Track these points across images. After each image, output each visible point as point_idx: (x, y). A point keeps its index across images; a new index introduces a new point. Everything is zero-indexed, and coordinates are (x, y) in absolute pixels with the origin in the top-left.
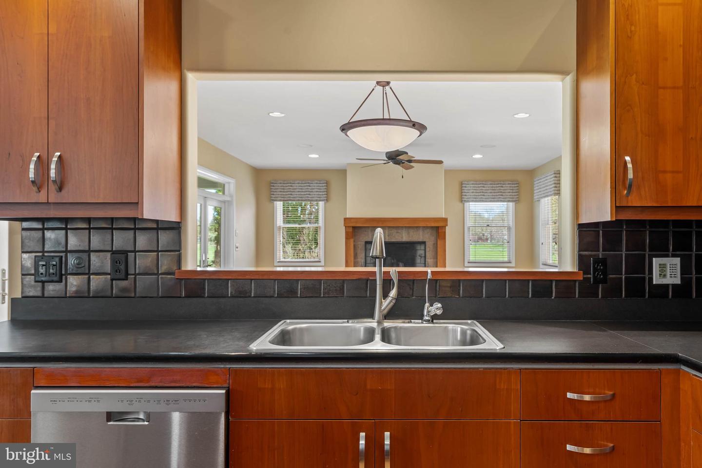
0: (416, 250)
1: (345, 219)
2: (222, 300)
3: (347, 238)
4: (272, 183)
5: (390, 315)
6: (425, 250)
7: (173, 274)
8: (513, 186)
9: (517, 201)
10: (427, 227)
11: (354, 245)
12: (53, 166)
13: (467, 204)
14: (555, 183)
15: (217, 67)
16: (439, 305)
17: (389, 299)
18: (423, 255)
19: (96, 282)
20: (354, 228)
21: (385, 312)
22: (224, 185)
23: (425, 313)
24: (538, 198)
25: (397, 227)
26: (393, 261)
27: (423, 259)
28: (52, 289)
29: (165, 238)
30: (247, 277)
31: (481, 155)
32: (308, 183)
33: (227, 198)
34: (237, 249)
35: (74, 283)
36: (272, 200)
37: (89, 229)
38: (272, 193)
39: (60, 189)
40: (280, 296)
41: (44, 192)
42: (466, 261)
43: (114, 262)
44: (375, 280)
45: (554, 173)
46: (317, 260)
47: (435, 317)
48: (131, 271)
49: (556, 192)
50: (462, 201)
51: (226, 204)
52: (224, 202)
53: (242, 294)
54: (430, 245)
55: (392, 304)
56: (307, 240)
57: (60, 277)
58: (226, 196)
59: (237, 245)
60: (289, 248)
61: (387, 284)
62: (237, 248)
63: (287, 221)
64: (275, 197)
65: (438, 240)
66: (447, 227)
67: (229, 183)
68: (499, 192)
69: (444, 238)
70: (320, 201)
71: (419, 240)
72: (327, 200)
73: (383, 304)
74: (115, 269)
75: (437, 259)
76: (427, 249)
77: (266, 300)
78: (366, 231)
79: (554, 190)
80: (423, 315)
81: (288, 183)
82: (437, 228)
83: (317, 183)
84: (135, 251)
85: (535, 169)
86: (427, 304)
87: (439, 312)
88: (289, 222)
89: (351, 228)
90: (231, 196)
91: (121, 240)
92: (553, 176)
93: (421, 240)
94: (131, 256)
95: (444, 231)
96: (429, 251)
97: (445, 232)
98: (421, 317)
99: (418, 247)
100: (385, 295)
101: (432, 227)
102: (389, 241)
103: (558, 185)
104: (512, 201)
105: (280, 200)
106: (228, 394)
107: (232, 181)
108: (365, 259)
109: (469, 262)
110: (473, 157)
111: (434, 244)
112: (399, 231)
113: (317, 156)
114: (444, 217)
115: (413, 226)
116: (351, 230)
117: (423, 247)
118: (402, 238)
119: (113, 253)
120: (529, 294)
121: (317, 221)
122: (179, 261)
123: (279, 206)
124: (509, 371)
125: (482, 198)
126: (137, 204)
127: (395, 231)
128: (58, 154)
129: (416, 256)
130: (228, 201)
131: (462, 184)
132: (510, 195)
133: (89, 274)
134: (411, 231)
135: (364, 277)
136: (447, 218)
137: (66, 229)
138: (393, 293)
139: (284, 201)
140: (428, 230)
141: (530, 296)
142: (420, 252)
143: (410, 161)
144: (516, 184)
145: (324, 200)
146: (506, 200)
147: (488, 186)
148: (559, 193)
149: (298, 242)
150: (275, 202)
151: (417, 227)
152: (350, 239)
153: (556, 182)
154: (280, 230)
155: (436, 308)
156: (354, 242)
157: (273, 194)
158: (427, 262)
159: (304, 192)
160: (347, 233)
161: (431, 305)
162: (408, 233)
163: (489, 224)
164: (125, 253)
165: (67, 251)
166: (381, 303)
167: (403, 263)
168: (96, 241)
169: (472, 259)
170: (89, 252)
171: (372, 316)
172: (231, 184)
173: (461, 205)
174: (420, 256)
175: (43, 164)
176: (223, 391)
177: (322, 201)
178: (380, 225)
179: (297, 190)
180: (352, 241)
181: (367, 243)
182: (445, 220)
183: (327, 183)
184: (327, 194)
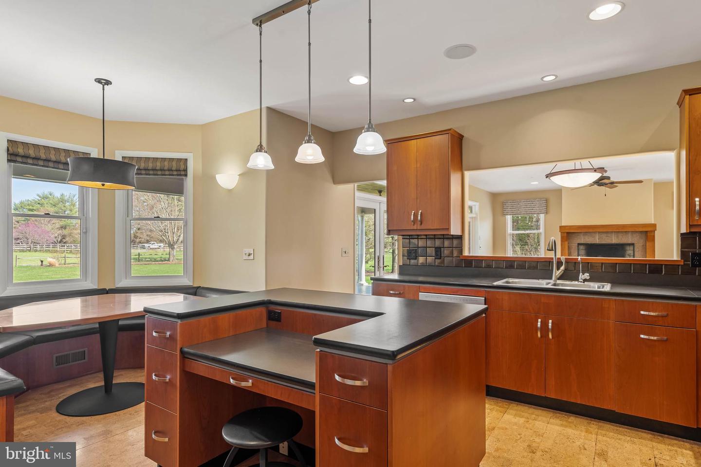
0: (625, 250)
1: (561, 227)
2: (480, 269)
3: (562, 242)
4: (504, 203)
5: (561, 278)
6: (634, 250)
7: (460, 257)
10: (637, 232)
11: (568, 246)
12: (419, 216)
15: (478, 168)
16: (588, 274)
17: (560, 271)
18: (632, 254)
19: (430, 259)
20: (567, 233)
21: (558, 277)
22: (472, 207)
23: (580, 278)
25: (607, 232)
28: (413, 262)
29: (455, 242)
30: (491, 259)
32: (532, 201)
33: (474, 216)
35: (421, 260)
36: (504, 215)
37: (426, 238)
38: (504, 210)
39: (421, 224)
40: (506, 268)
41: (415, 226)
43: (436, 252)
44: (553, 262)
47: (585, 280)
48: (442, 255)
51: (473, 219)
52: (472, 218)
53: (489, 266)
54: (639, 246)
55: (561, 273)
56: (533, 243)
57: (416, 258)
58: (474, 214)
59: (481, 246)
60: (518, 248)
61: (559, 263)
63: (516, 228)
64: (506, 213)
65: (647, 242)
66: (656, 232)
67: (475, 205)
69: (653, 240)
70: (541, 213)
71: (628, 242)
72: (546, 213)
73: (557, 273)
74: (436, 254)
77: (500, 269)
78: (578, 236)
80: (579, 279)
81: (516, 202)
82: (647, 232)
83: (538, 201)
84: (444, 247)
86: (581, 274)
87: (588, 278)
88: (518, 229)
90: (476, 214)
91: (438, 243)
94: (442, 249)
95: (652, 234)
96: (638, 251)
97: (654, 236)
98: (577, 280)
99: (628, 248)
100: (558, 269)
101: (641, 232)
102: (599, 243)
105: (510, 215)
106: (485, 299)
107: (477, 204)
111: (643, 245)
112: (609, 235)
113: (537, 183)
114: (653, 223)
115: (623, 231)
116: (565, 235)
117: (632, 248)
118: (612, 240)
119: (436, 248)
120: (646, 271)
121: (538, 228)
122: (461, 251)
123: (509, 218)
124: (610, 300)
126: (448, 229)
127: (606, 235)
128: (420, 211)
129: (625, 255)
130: (475, 217)
133: (426, 256)
134: (620, 235)
135: (549, 260)
136: (656, 224)
137: (418, 238)
138: (562, 268)
139: (513, 213)
140: (637, 234)
141: (647, 272)
142: (629, 252)
143: (612, 183)
145: (544, 213)
149: (526, 244)
150: (506, 217)
151: (626, 232)
152: (565, 241)
154: (510, 236)
155: (587, 276)
156: (569, 244)
159: (528, 208)
160: (562, 238)
161: (583, 274)
162: (617, 237)
164: (440, 248)
165: (418, 247)
166: (556, 274)
168: (429, 243)
170: (426, 247)
171: (551, 278)
174: (629, 255)
175: (416, 215)
176: (484, 298)
177: (543, 213)
178: (591, 231)
179: (523, 207)
180: (566, 243)
181: (579, 244)
182: (654, 226)
183: (547, 201)
184: (546, 209)
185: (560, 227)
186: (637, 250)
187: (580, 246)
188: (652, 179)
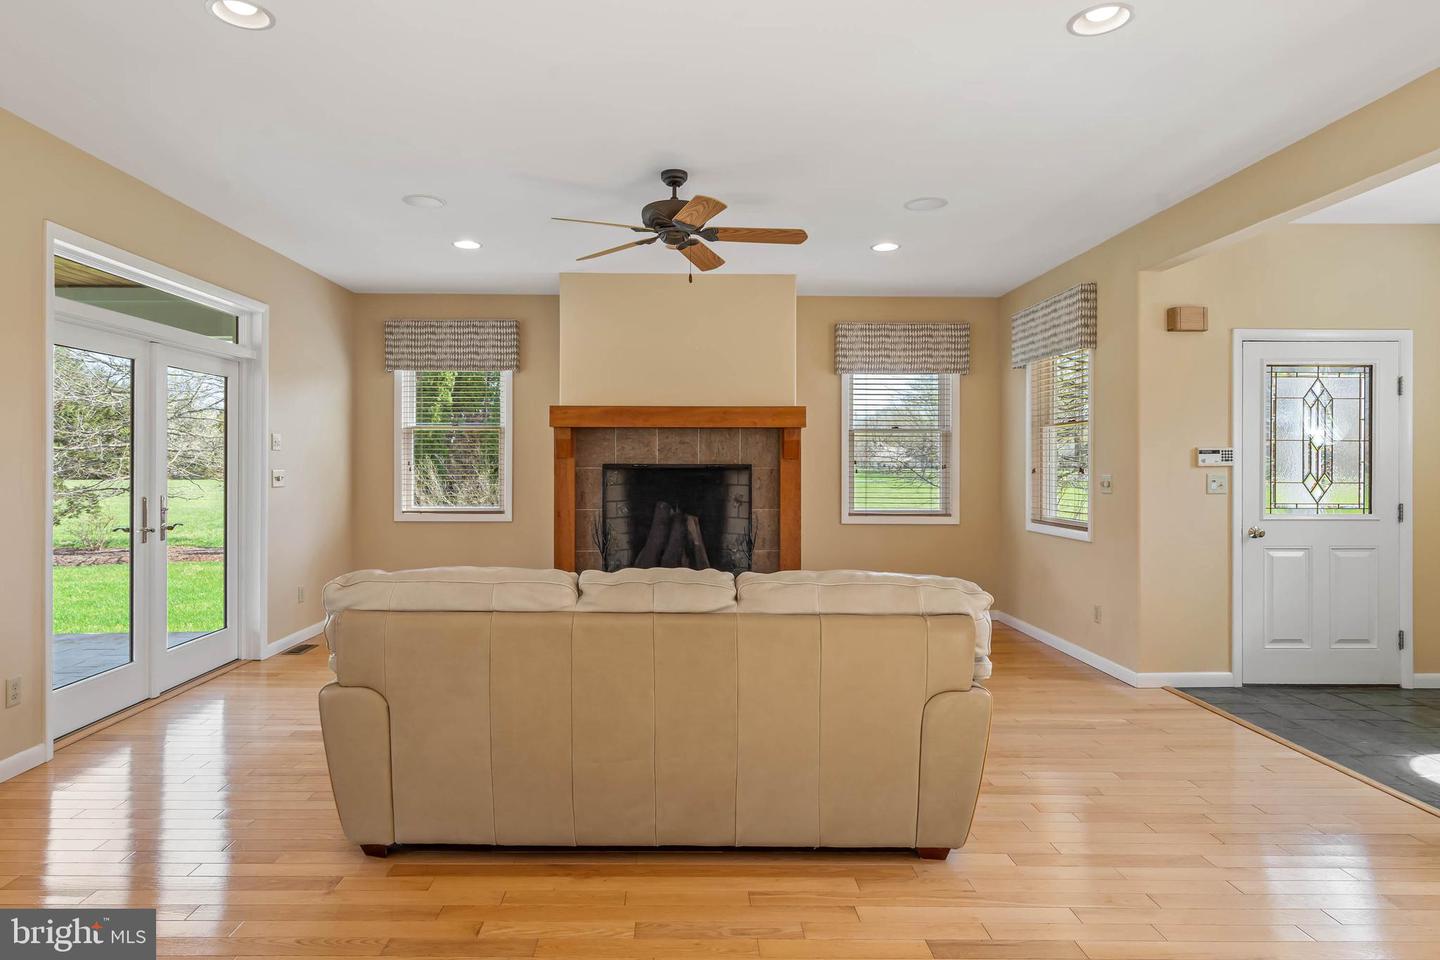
0: (728, 486)
1: (554, 410)
3: (558, 457)
4: (388, 326)
6: (750, 486)
8: (958, 333)
9: (964, 369)
10: (755, 430)
11: (576, 475)
13: (846, 377)
14: (1083, 317)
18: (745, 498)
20: (574, 430)
22: (237, 317)
24: (1022, 360)
25: (682, 431)
26: (672, 511)
27: (744, 508)
31: (895, 243)
32: (474, 326)
33: (244, 353)
34: (276, 484)
36: (390, 367)
38: (389, 350)
42: (845, 511)
45: (1082, 291)
46: (496, 508)
49: (1087, 338)
50: (836, 369)
52: (238, 361)
54: (761, 472)
58: (244, 346)
59: (277, 473)
62: (278, 479)
63: (425, 415)
64: (395, 360)
65: (782, 461)
66: (803, 429)
67: (251, 314)
68: (923, 349)
69: (797, 456)
70: (503, 368)
71: (735, 462)
72: (518, 367)
75: (779, 507)
76: (756, 485)
78: (604, 439)
79: (1081, 334)
81: (426, 327)
82: (781, 431)
83: (493, 327)
85: (1013, 291)
88: (430, 419)
89: (569, 432)
90: (257, 348)
92: (1079, 297)
93: (739, 460)
95: (795, 438)
96: (759, 489)
97: (798, 443)
99: (735, 478)
101: (768, 429)
102: (662, 463)
103: (1093, 321)
104: (955, 370)
105: (408, 367)
107: (261, 309)
108: (604, 506)
109: (850, 514)
110: (875, 248)
111: (772, 470)
112: (687, 439)
114: (796, 404)
115: (720, 426)
116: (567, 435)
117: (743, 478)
118: (694, 455)
121: (496, 417)
123: (406, 381)
125: (882, 362)
127: (678, 439)
129: (729, 501)
130: (249, 360)
131: (836, 331)
132: (948, 356)
134: (716, 438)
136: (805, 407)
139: (416, 367)
140: (758, 436)
142: (738, 490)
144: (965, 329)
145: (512, 367)
146: (941, 367)
147: (899, 333)
148: (1095, 342)
150: (397, 372)
151: (730, 429)
152: (566, 458)
153: (1088, 313)
154: (409, 438)
156: (577, 465)
157: (391, 353)
158: (754, 517)
159: (464, 347)
160: (558, 444)
162: (709, 446)
163: (898, 423)
167: (696, 516)
169: (858, 507)
172: (255, 318)
173: (834, 378)
174: (737, 500)
177: (508, 368)
178: (639, 424)
179: (448, 343)
180: (571, 462)
181: (607, 467)
182: (800, 412)
183: (519, 326)
184: (518, 353)
185: (551, 407)
186: (758, 486)
187: (609, 473)
188: (791, 278)
